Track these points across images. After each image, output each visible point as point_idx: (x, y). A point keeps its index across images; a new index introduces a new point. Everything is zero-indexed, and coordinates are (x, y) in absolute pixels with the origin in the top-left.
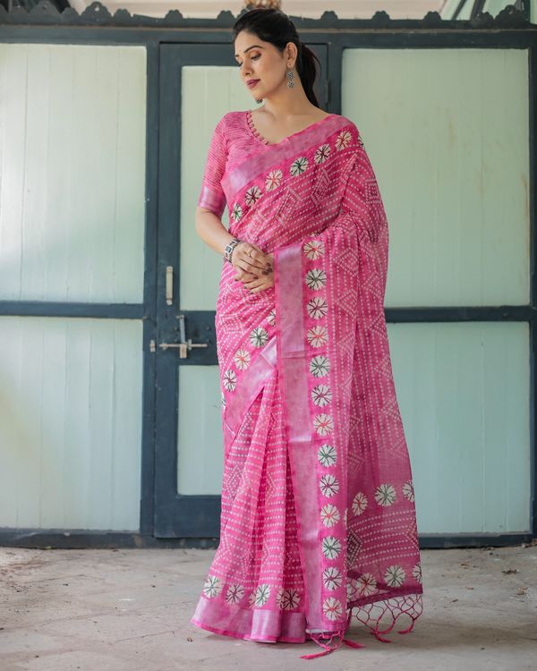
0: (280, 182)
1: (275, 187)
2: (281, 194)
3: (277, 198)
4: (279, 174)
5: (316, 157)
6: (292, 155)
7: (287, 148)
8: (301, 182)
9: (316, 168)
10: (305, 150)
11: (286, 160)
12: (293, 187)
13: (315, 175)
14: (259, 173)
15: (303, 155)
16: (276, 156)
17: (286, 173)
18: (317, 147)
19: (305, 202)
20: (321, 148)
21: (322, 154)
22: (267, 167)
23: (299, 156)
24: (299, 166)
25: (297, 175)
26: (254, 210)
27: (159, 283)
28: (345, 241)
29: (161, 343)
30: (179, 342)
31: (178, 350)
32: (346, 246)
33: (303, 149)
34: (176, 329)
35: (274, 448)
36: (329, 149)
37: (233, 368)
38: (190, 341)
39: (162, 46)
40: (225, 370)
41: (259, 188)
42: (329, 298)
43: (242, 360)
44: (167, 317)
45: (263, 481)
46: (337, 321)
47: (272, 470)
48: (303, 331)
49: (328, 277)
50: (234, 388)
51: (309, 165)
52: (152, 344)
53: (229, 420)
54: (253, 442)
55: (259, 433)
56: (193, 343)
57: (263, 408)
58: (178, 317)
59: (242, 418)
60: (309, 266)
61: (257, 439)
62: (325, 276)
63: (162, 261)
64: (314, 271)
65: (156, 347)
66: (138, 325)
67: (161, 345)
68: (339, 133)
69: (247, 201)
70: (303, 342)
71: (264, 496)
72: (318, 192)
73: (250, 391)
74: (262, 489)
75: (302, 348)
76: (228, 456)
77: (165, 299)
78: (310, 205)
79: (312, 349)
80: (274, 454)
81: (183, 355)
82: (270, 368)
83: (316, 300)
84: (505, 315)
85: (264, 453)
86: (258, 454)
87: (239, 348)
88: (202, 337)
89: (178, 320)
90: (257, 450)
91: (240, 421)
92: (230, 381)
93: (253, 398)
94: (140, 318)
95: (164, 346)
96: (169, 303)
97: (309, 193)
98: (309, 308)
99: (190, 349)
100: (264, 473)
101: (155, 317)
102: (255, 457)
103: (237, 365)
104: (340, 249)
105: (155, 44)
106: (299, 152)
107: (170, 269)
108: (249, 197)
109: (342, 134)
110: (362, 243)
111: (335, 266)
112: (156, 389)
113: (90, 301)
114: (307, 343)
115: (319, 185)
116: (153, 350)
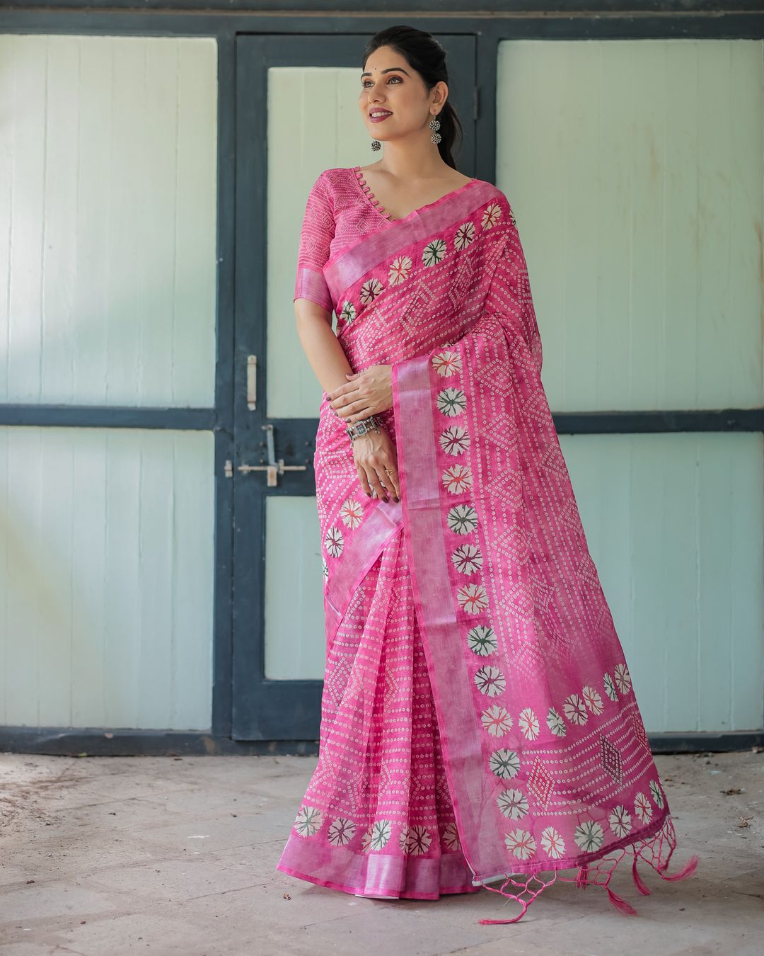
0: (409, 274)
1: (402, 280)
2: (410, 290)
3: (403, 294)
4: (407, 262)
5: (456, 240)
6: (424, 236)
7: (417, 226)
8: (437, 275)
9: (458, 255)
10: (442, 229)
11: (416, 243)
12: (426, 282)
13: (456, 265)
14: (378, 261)
15: (440, 236)
16: (401, 237)
17: (417, 262)
18: (457, 226)
19: (441, 301)
20: (462, 228)
21: (465, 237)
22: (390, 253)
23: (434, 237)
24: (435, 252)
25: (432, 264)
26: (372, 310)
27: (237, 379)
28: (491, 351)
29: (240, 465)
30: (266, 463)
31: (263, 475)
32: (492, 358)
33: (438, 227)
34: (261, 444)
35: (396, 635)
36: (474, 229)
37: (340, 525)
38: (282, 462)
39: (240, 39)
40: (328, 527)
41: (380, 281)
42: (471, 428)
43: (352, 515)
44: (248, 427)
45: (380, 680)
46: (483, 458)
47: (394, 665)
48: (435, 471)
49: (469, 399)
50: (340, 552)
51: (448, 251)
52: (228, 466)
53: (334, 596)
54: (367, 627)
55: (375, 615)
56: (286, 464)
57: (381, 580)
58: (264, 428)
59: (352, 594)
60: (440, 384)
61: (373, 623)
62: (464, 398)
63: (241, 347)
64: (449, 391)
65: (233, 470)
66: (206, 440)
67: (240, 468)
68: (485, 207)
69: (363, 299)
70: (437, 486)
71: (382, 701)
72: (459, 289)
73: (362, 557)
74: (379, 691)
75: (435, 495)
76: (331, 645)
77: (246, 402)
78: (447, 305)
79: (450, 495)
80: (396, 644)
81: (272, 482)
82: (391, 526)
83: (453, 430)
84: (729, 422)
85: (381, 642)
86: (373, 643)
87: (347, 497)
88: (298, 456)
89: (265, 433)
90: (372, 638)
91: (348, 597)
92: (335, 543)
93: (367, 566)
94: (210, 429)
95: (245, 468)
96: (252, 407)
97: (447, 289)
98: (443, 440)
99: (282, 472)
100: (381, 669)
101: (232, 426)
102: (370, 647)
103: (345, 521)
104: (484, 362)
105: (229, 36)
106: (434, 232)
107: (252, 359)
108: (366, 293)
109: (489, 208)
110: (516, 354)
111: (477, 384)
112: (233, 530)
113: (139, 405)
114: (442, 488)
115: (460, 278)
116: (229, 474)
